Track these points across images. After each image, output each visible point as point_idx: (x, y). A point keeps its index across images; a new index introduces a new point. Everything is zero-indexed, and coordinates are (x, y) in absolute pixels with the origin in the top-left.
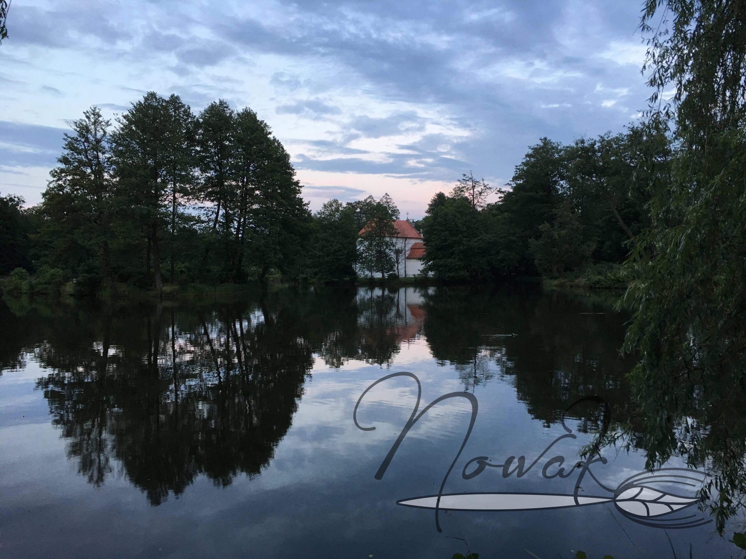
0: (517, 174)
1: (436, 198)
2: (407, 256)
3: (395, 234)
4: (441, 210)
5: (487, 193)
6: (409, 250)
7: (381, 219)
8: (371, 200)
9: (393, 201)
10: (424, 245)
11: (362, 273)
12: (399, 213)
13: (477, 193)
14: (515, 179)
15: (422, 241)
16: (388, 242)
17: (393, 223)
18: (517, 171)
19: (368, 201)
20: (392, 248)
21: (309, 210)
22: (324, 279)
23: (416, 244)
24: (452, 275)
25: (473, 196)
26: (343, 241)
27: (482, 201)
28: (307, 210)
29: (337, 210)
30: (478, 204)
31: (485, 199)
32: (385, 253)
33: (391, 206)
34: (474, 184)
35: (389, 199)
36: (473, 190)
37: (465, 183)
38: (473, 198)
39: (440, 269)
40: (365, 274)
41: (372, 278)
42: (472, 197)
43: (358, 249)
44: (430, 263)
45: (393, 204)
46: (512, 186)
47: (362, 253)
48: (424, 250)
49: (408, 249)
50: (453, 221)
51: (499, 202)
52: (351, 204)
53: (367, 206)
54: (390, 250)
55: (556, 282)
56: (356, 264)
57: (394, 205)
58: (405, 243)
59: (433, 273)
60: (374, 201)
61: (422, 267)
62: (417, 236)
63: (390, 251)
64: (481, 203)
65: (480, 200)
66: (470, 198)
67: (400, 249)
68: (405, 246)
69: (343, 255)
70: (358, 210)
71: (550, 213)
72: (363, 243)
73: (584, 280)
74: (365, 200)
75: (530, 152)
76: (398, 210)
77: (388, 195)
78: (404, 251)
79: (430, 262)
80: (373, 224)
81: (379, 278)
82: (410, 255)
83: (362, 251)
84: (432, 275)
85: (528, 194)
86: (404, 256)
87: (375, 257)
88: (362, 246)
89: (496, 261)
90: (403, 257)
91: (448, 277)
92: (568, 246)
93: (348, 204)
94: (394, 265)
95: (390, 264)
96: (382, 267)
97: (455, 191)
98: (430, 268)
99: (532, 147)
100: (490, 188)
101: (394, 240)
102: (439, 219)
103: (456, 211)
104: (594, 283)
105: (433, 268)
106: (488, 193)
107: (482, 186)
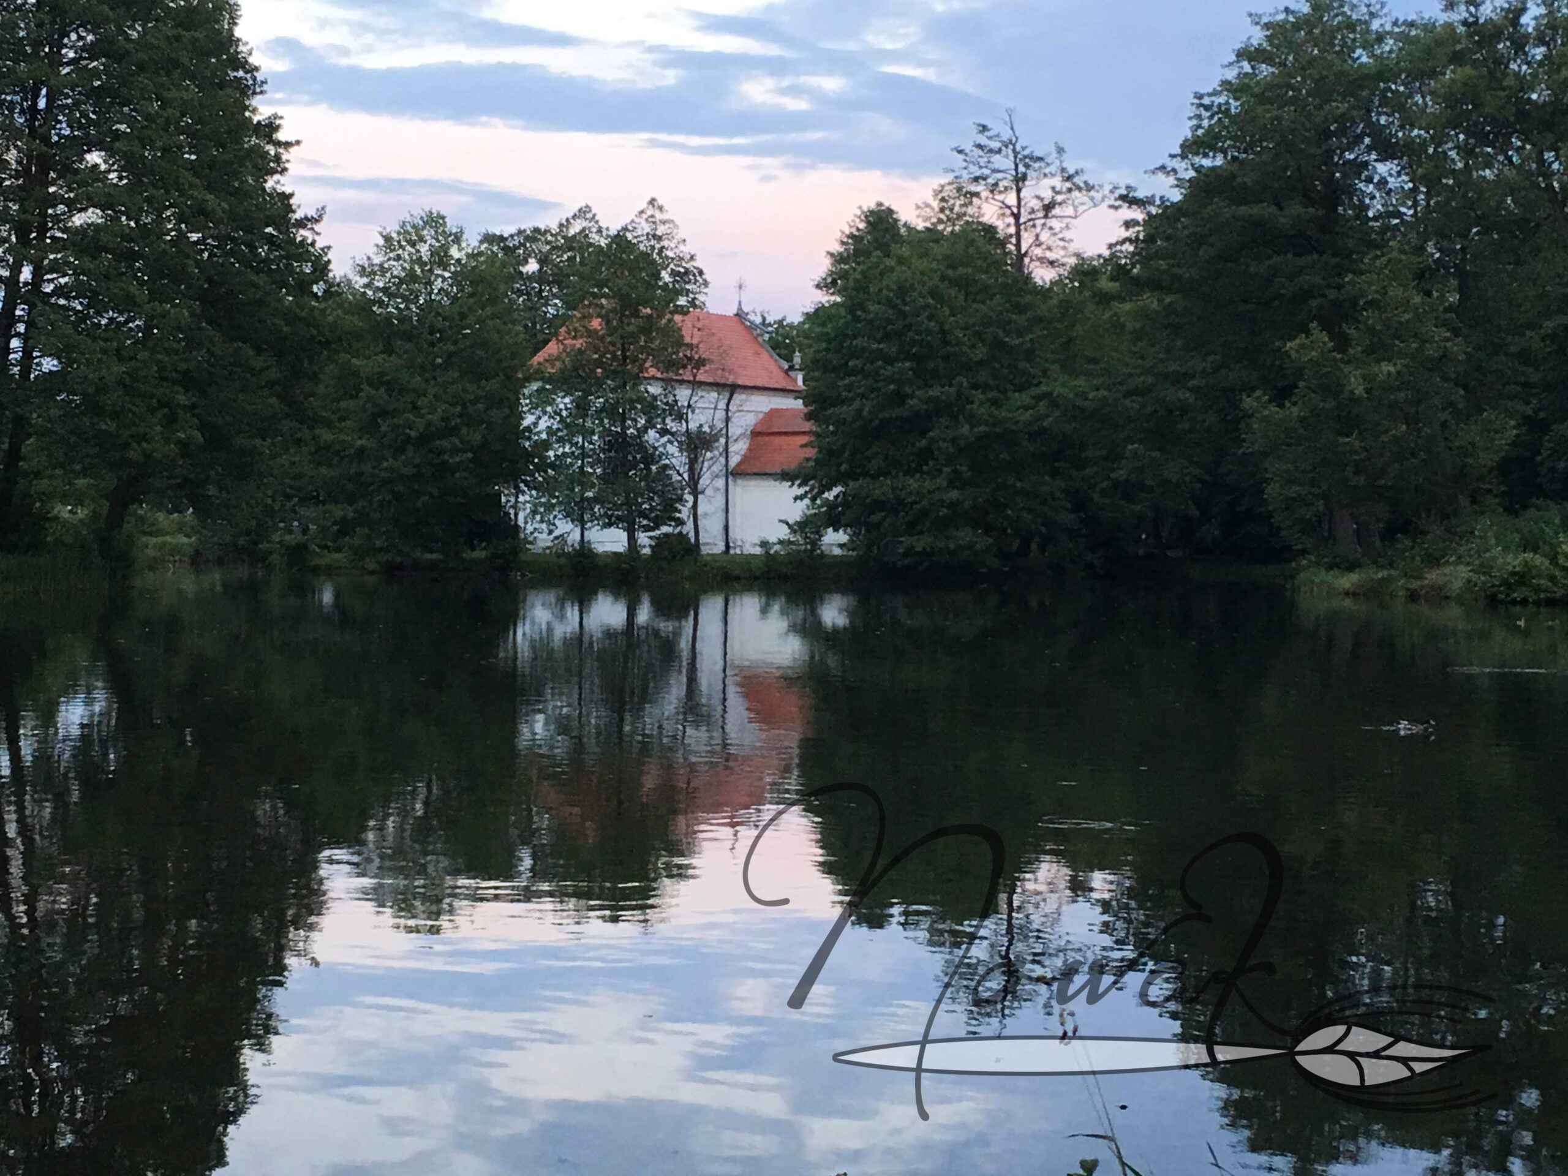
0: (1199, 126)
1: (862, 226)
2: (734, 460)
3: (684, 367)
4: (882, 274)
5: (1075, 208)
6: (743, 435)
7: (628, 305)
8: (585, 224)
9: (681, 234)
10: (809, 417)
11: (544, 526)
12: (706, 284)
13: (1036, 204)
14: (1191, 147)
15: (799, 404)
16: (655, 398)
17: (678, 318)
18: (1199, 117)
19: (574, 229)
20: (671, 424)
21: (318, 245)
22: (381, 549)
23: (773, 414)
24: (920, 544)
25: (1017, 217)
26: (464, 390)
27: (1053, 242)
28: (313, 244)
29: (440, 257)
30: (1038, 252)
31: (1067, 235)
32: (642, 447)
33: (670, 254)
34: (1021, 169)
35: (664, 222)
36: (1019, 191)
37: (983, 161)
38: (1018, 225)
39: (875, 518)
40: (556, 533)
41: (584, 551)
42: (1011, 220)
43: (528, 429)
44: (830, 495)
45: (682, 247)
46: (1181, 175)
47: (546, 445)
48: (805, 439)
49: (739, 431)
50: (929, 319)
51: (1123, 242)
52: (502, 239)
53: (571, 249)
54: (664, 432)
55: (1348, 581)
56: (519, 491)
57: (686, 250)
58: (727, 410)
59: (842, 537)
60: (600, 231)
61: (797, 511)
62: (781, 382)
63: (665, 439)
64: (1049, 248)
65: (1044, 236)
66: (1004, 226)
67: (706, 429)
68: (728, 420)
69: (465, 451)
70: (532, 267)
71: (1332, 294)
72: (551, 403)
73: (1463, 572)
74: (561, 225)
75: (1257, 37)
76: (701, 273)
77: (661, 208)
78: (723, 441)
79: (829, 489)
80: (596, 323)
81: (616, 554)
82: (746, 459)
83: (544, 436)
84: (841, 546)
85: (1244, 210)
86: (723, 460)
87: (599, 461)
88: (545, 413)
89: (1104, 493)
90: (718, 467)
91: (908, 553)
92: (1404, 427)
93: (489, 239)
94: (680, 499)
95: (662, 494)
96: (627, 503)
97: (943, 200)
98: (833, 518)
99: (1265, 20)
100: (1089, 188)
101: (683, 395)
102: (872, 308)
103: (943, 278)
104: (1505, 583)
105: (843, 513)
106: (1081, 209)
107: (1053, 175)
